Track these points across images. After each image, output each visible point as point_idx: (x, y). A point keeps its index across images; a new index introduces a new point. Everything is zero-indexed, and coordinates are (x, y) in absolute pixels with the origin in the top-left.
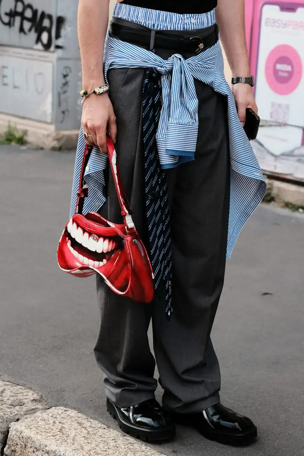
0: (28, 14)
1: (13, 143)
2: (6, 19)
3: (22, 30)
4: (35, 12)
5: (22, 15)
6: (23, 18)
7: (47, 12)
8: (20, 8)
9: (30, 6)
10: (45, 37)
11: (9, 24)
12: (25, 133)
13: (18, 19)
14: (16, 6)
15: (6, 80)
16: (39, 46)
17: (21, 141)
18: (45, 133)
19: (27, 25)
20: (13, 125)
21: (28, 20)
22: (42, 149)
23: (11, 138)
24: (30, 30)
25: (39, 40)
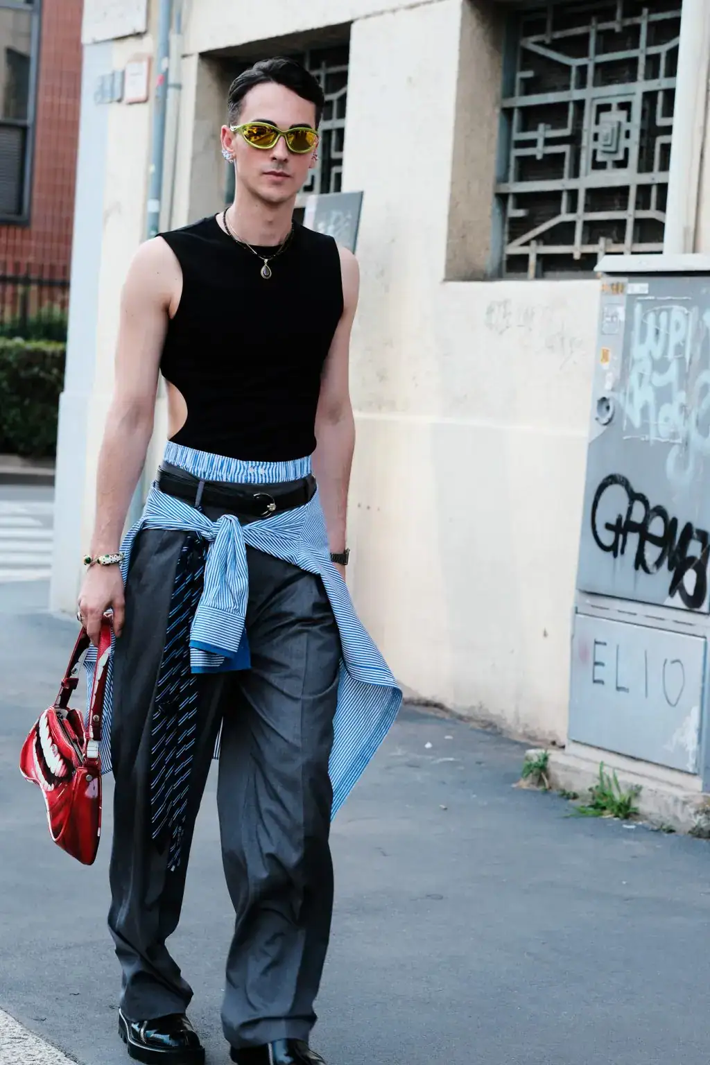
0: (657, 527)
1: (607, 815)
2: (608, 538)
3: (640, 561)
4: (671, 525)
5: (642, 529)
6: (645, 536)
7: (697, 525)
8: (638, 515)
9: (660, 511)
10: (690, 579)
11: (614, 549)
12: (636, 792)
13: (633, 539)
14: (630, 510)
15: (600, 673)
16: (677, 601)
17: (626, 811)
18: (680, 794)
19: (652, 553)
20: (608, 772)
21: (655, 540)
22: (671, 831)
23: (603, 802)
24: (658, 564)
25: (676, 585)
